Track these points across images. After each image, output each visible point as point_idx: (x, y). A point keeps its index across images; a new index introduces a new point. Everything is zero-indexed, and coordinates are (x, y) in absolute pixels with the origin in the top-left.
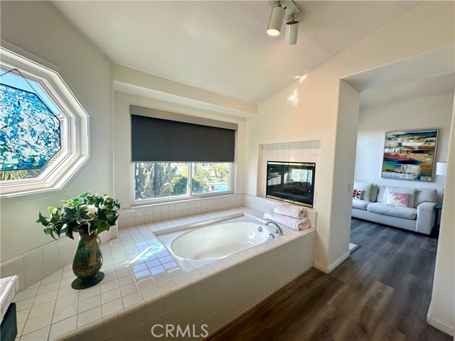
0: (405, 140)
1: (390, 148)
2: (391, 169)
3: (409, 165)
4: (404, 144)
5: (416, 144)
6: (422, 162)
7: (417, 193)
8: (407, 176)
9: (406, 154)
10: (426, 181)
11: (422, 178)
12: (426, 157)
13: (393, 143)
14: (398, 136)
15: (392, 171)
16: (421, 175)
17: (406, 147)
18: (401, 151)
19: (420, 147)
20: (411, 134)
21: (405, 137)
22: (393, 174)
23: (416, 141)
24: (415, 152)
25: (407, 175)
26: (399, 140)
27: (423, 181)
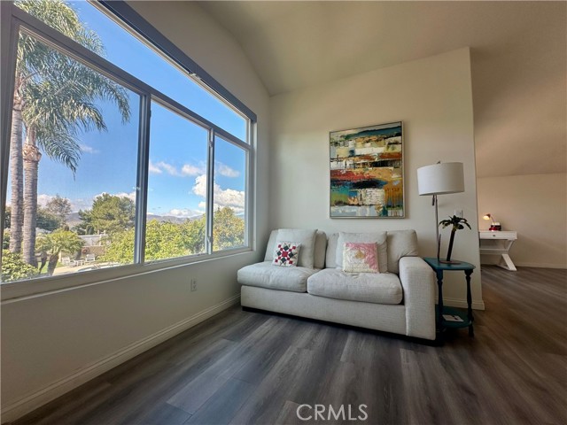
0: (359, 144)
1: (338, 160)
2: (344, 200)
3: (368, 190)
4: (358, 152)
5: (375, 150)
6: (386, 183)
7: (388, 239)
8: (368, 212)
9: (362, 170)
10: (396, 217)
11: (389, 211)
12: (392, 172)
13: (342, 151)
14: (348, 137)
15: (345, 204)
16: (388, 206)
17: (361, 156)
18: (355, 165)
19: (382, 155)
20: (368, 133)
21: (359, 139)
22: (347, 209)
23: (374, 144)
24: (375, 165)
25: (368, 209)
26: (351, 144)
27: (392, 218)
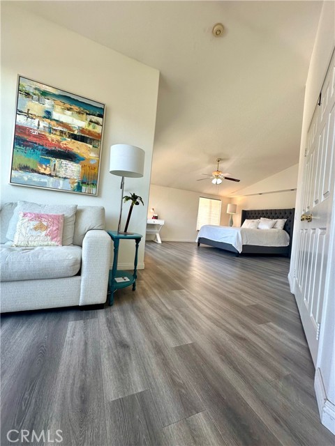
0: (58, 108)
1: (28, 115)
2: (32, 166)
3: (64, 162)
4: (55, 115)
5: (78, 123)
6: (83, 159)
7: (78, 213)
8: (62, 184)
9: (59, 138)
10: (89, 194)
11: (84, 188)
13: (35, 107)
14: (44, 94)
15: (34, 171)
16: (83, 183)
17: (59, 122)
18: (51, 130)
19: (82, 130)
20: (70, 100)
21: (58, 101)
23: (76, 115)
24: (74, 137)
25: (61, 182)
26: (48, 104)
27: (85, 195)
